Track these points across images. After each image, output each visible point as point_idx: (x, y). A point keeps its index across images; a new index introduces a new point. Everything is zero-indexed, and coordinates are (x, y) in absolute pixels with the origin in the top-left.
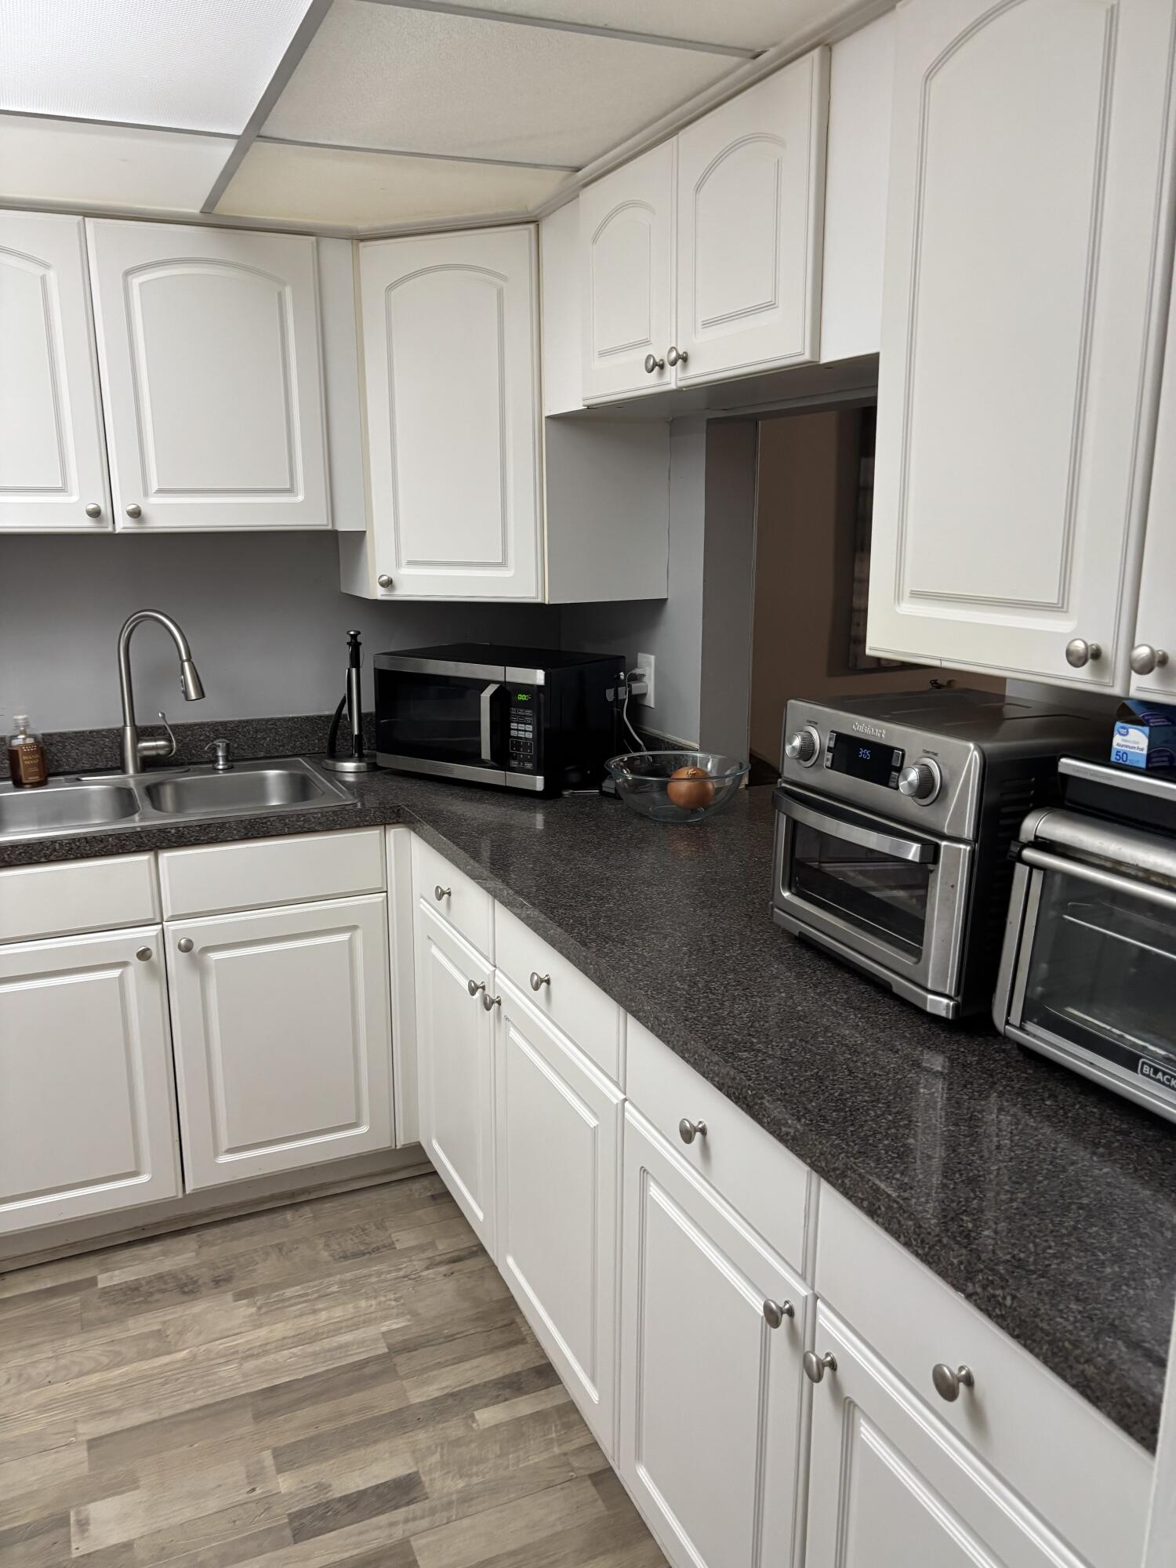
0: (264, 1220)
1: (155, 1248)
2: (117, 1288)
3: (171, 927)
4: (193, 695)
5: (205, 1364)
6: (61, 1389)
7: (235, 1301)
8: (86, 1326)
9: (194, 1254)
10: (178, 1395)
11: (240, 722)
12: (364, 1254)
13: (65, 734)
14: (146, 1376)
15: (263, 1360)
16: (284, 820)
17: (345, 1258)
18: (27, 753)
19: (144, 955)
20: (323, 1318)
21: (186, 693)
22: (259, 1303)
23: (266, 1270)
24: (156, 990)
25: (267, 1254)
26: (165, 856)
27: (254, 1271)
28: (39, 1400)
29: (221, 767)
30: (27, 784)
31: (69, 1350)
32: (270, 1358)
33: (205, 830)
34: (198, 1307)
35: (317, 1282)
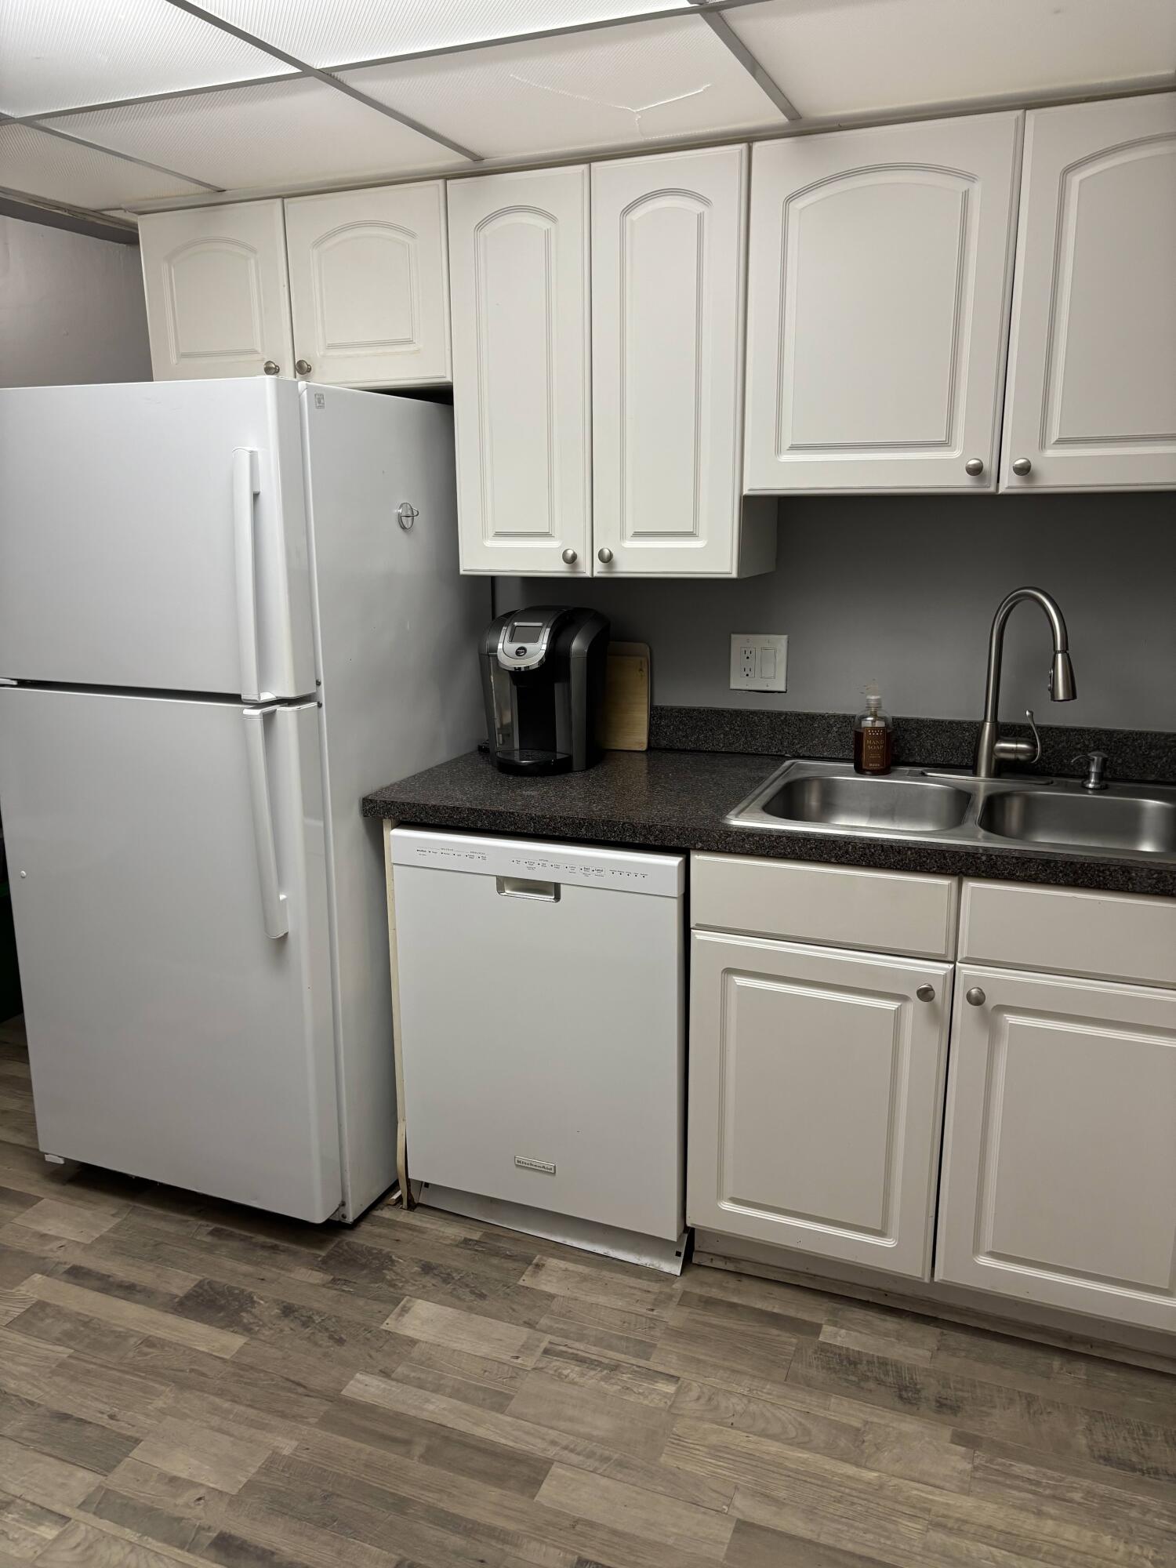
0: (1025, 1355)
1: (890, 1324)
2: (838, 1351)
3: (964, 970)
4: (1061, 695)
5: (889, 1504)
6: (738, 1439)
7: (952, 1442)
8: (792, 1380)
9: (928, 1354)
10: (847, 1524)
11: (1131, 733)
12: (1133, 1469)
13: (922, 721)
14: (824, 1479)
15: (953, 1540)
16: (1129, 872)
17: (1107, 1460)
18: (873, 738)
19: (925, 994)
20: (1047, 1530)
21: (1053, 691)
22: (977, 1462)
23: (1002, 1421)
24: (934, 1040)
25: (1011, 1401)
26: (971, 886)
27: (988, 1414)
28: (713, 1439)
29: (1091, 786)
30: (868, 770)
31: (765, 1397)
32: (965, 1544)
33: (1023, 864)
34: (909, 1425)
35: (1056, 1474)
